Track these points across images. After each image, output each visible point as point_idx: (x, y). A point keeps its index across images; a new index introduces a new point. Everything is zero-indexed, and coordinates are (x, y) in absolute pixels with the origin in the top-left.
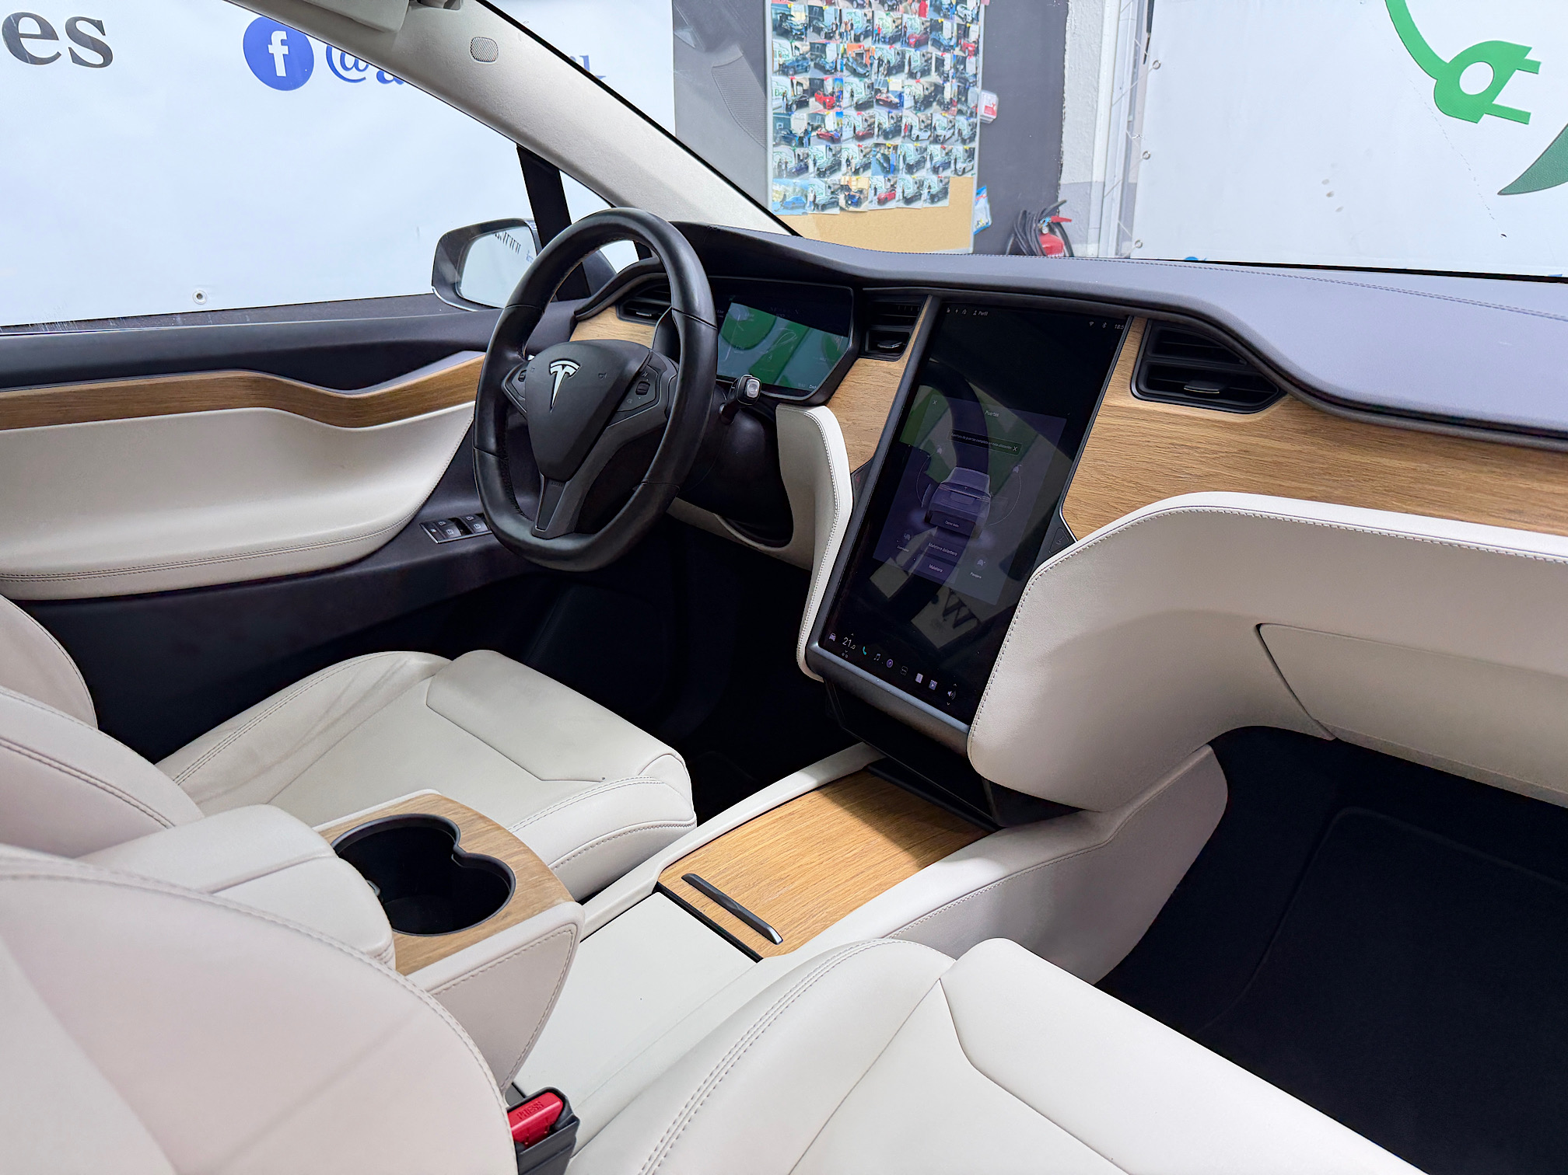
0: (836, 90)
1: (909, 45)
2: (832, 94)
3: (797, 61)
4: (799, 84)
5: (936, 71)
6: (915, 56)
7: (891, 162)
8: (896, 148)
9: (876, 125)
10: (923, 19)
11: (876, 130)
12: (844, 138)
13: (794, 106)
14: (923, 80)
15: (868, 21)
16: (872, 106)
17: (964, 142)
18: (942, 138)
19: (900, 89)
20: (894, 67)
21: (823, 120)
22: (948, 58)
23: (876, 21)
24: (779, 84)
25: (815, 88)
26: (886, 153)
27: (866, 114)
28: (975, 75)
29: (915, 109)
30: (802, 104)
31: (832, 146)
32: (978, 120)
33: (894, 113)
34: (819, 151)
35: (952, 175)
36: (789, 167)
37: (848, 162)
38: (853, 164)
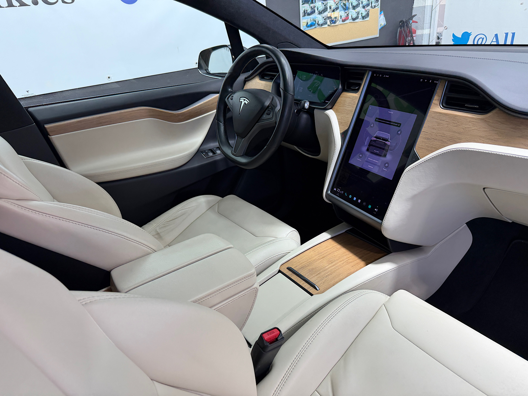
7: (347, 6)
26: (345, 2)
31: (324, 2)
34: (319, 4)
35: (370, 8)
36: (308, 12)
37: (330, 7)
38: (333, 7)
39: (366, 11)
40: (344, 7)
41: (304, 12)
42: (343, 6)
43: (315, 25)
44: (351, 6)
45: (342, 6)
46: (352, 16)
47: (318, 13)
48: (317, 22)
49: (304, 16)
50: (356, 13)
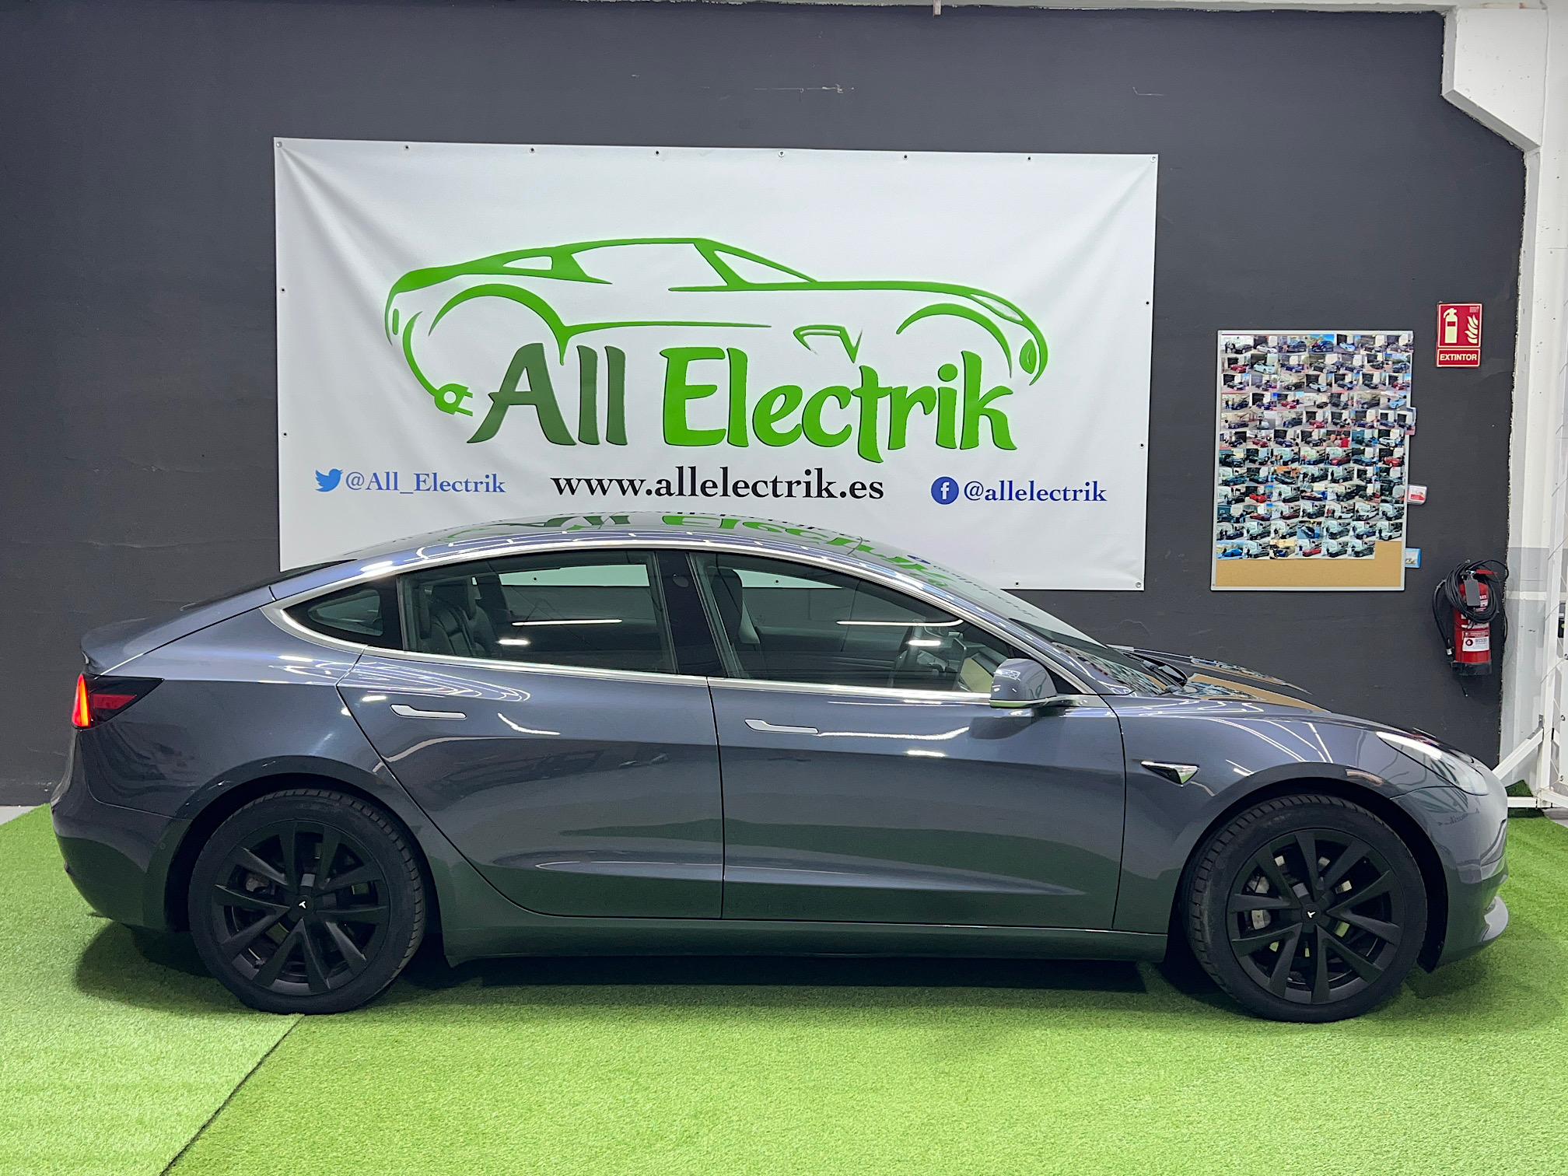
0: (1267, 492)
1: (1331, 464)
2: (1264, 494)
3: (1236, 478)
4: (1237, 490)
5: (1358, 478)
6: (1339, 471)
7: (1316, 532)
8: (1319, 524)
9: (1301, 510)
10: (1345, 449)
11: (1301, 514)
12: (1273, 517)
13: (1234, 502)
14: (1345, 484)
15: (1295, 454)
16: (1299, 500)
17: (1389, 519)
18: (1365, 518)
19: (1324, 490)
20: (1317, 478)
21: (1256, 508)
22: (1370, 471)
23: (1302, 453)
24: (1221, 493)
25: (1250, 491)
26: (1311, 526)
27: (1292, 504)
28: (1400, 478)
29: (1338, 500)
30: (1239, 500)
31: (1261, 522)
32: (1405, 505)
33: (1317, 503)
34: (1253, 526)
35: (1378, 540)
36: (1228, 533)
37: (1276, 531)
38: (1281, 533)
39: (1366, 543)
40: (1310, 533)
41: (1221, 533)
42: (1307, 531)
43: (1241, 554)
44: (1325, 533)
45: (1305, 532)
46: (1328, 550)
47: (1249, 537)
48: (1245, 551)
49: (1221, 539)
50: (1340, 544)
